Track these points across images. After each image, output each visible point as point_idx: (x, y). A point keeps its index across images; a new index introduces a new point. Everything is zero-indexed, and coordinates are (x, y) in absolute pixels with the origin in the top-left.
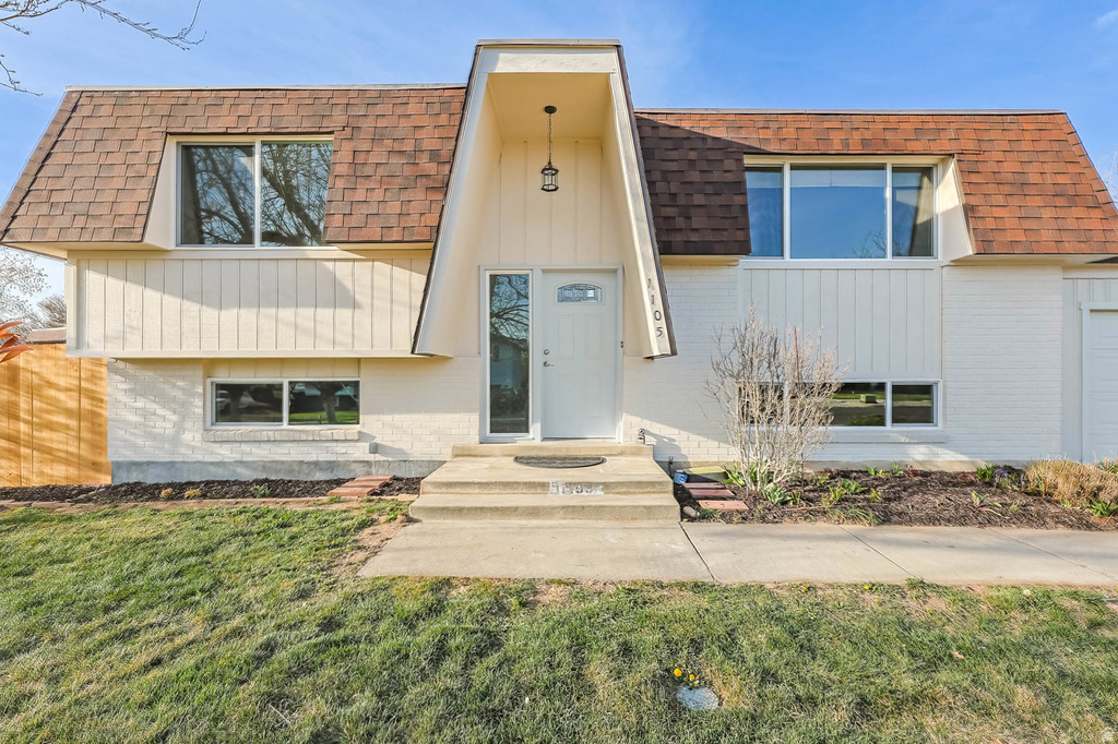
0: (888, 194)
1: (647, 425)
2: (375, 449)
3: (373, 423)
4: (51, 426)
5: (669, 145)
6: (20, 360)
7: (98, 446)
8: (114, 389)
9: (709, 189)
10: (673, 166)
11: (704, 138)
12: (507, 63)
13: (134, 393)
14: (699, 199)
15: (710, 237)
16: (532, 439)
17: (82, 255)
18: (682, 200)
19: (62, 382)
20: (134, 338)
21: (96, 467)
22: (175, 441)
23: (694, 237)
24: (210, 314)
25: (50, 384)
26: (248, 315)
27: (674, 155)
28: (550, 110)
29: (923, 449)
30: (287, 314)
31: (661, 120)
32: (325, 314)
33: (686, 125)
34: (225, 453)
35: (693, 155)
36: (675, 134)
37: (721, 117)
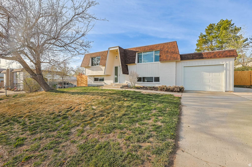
0: (154, 54)
1: (127, 82)
2: (105, 84)
3: (105, 81)
4: (84, 81)
5: (129, 52)
6: (82, 76)
7: (87, 83)
8: (88, 78)
9: (132, 57)
10: (129, 54)
11: (133, 51)
12: (111, 49)
13: (89, 79)
14: (131, 58)
15: (131, 62)
16: (118, 83)
17: (86, 67)
18: (129, 58)
19: (85, 78)
20: (92, 74)
21: (87, 85)
22: (92, 83)
23: (130, 62)
24: (93, 71)
25: (84, 78)
26: (95, 71)
27: (129, 53)
28: (117, 51)
29: (157, 85)
30: (98, 71)
31: (129, 49)
32: (100, 71)
33: (131, 50)
34: (95, 84)
35: (131, 53)
36: (130, 51)
37: (135, 48)
